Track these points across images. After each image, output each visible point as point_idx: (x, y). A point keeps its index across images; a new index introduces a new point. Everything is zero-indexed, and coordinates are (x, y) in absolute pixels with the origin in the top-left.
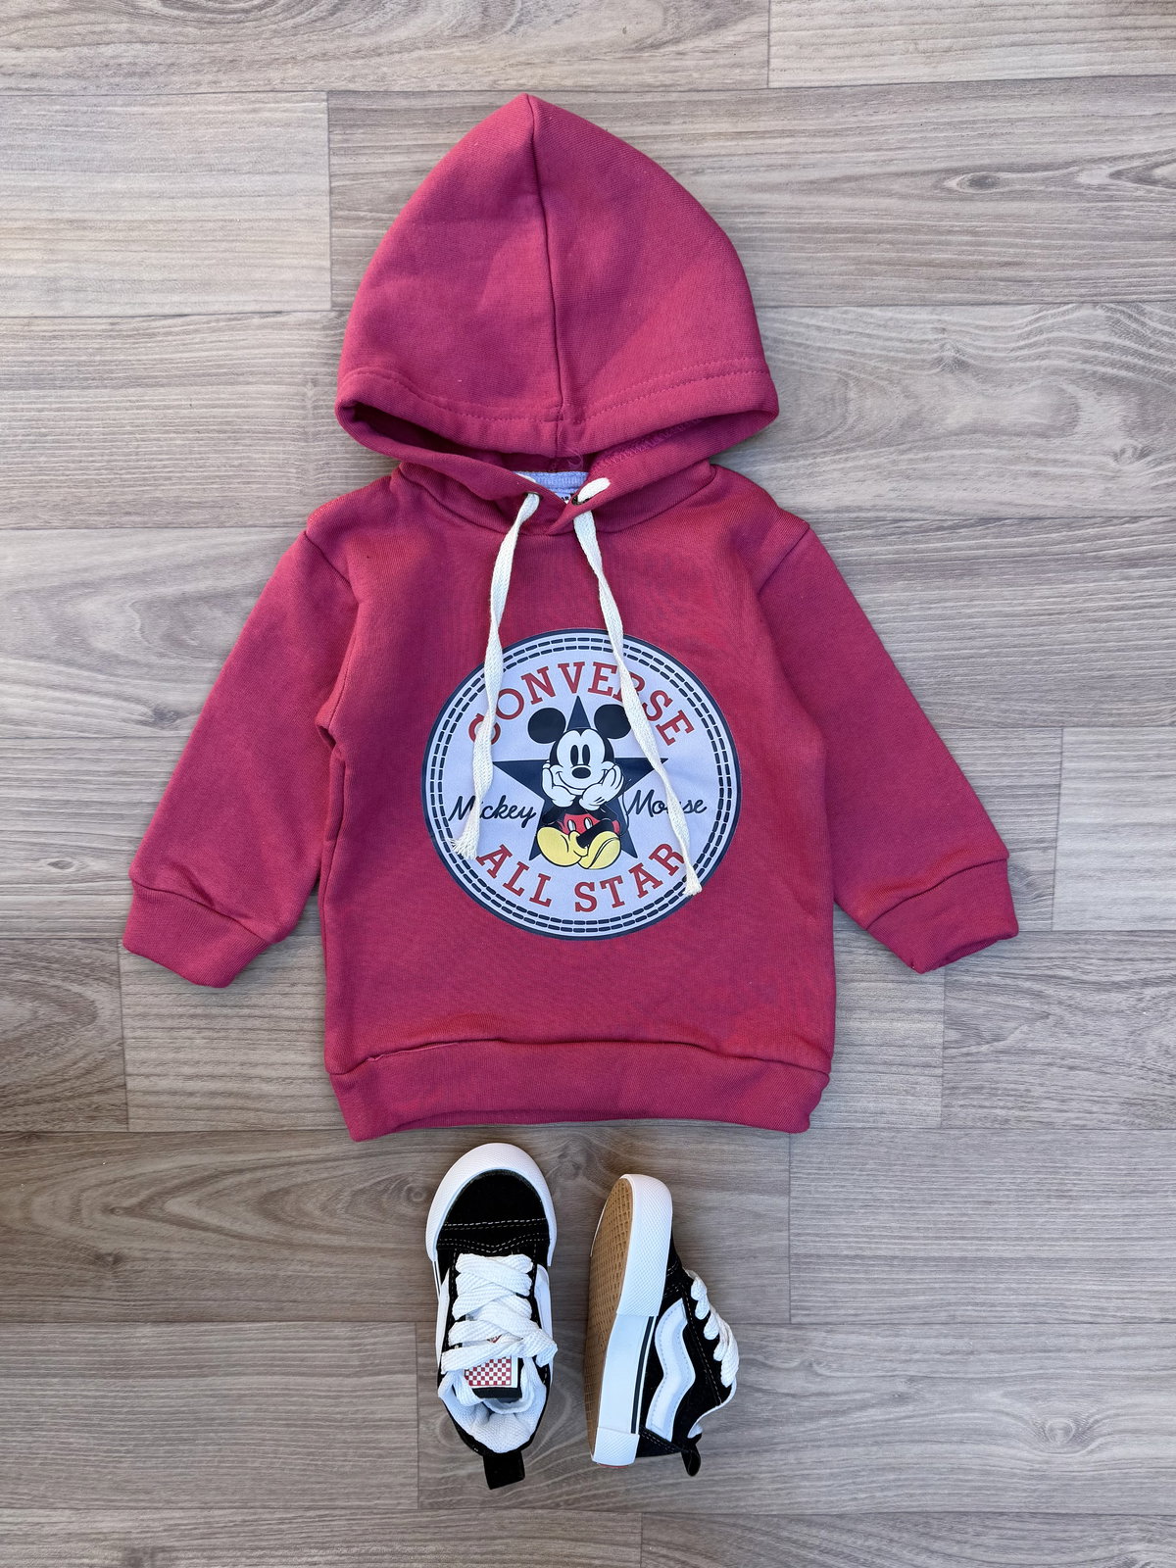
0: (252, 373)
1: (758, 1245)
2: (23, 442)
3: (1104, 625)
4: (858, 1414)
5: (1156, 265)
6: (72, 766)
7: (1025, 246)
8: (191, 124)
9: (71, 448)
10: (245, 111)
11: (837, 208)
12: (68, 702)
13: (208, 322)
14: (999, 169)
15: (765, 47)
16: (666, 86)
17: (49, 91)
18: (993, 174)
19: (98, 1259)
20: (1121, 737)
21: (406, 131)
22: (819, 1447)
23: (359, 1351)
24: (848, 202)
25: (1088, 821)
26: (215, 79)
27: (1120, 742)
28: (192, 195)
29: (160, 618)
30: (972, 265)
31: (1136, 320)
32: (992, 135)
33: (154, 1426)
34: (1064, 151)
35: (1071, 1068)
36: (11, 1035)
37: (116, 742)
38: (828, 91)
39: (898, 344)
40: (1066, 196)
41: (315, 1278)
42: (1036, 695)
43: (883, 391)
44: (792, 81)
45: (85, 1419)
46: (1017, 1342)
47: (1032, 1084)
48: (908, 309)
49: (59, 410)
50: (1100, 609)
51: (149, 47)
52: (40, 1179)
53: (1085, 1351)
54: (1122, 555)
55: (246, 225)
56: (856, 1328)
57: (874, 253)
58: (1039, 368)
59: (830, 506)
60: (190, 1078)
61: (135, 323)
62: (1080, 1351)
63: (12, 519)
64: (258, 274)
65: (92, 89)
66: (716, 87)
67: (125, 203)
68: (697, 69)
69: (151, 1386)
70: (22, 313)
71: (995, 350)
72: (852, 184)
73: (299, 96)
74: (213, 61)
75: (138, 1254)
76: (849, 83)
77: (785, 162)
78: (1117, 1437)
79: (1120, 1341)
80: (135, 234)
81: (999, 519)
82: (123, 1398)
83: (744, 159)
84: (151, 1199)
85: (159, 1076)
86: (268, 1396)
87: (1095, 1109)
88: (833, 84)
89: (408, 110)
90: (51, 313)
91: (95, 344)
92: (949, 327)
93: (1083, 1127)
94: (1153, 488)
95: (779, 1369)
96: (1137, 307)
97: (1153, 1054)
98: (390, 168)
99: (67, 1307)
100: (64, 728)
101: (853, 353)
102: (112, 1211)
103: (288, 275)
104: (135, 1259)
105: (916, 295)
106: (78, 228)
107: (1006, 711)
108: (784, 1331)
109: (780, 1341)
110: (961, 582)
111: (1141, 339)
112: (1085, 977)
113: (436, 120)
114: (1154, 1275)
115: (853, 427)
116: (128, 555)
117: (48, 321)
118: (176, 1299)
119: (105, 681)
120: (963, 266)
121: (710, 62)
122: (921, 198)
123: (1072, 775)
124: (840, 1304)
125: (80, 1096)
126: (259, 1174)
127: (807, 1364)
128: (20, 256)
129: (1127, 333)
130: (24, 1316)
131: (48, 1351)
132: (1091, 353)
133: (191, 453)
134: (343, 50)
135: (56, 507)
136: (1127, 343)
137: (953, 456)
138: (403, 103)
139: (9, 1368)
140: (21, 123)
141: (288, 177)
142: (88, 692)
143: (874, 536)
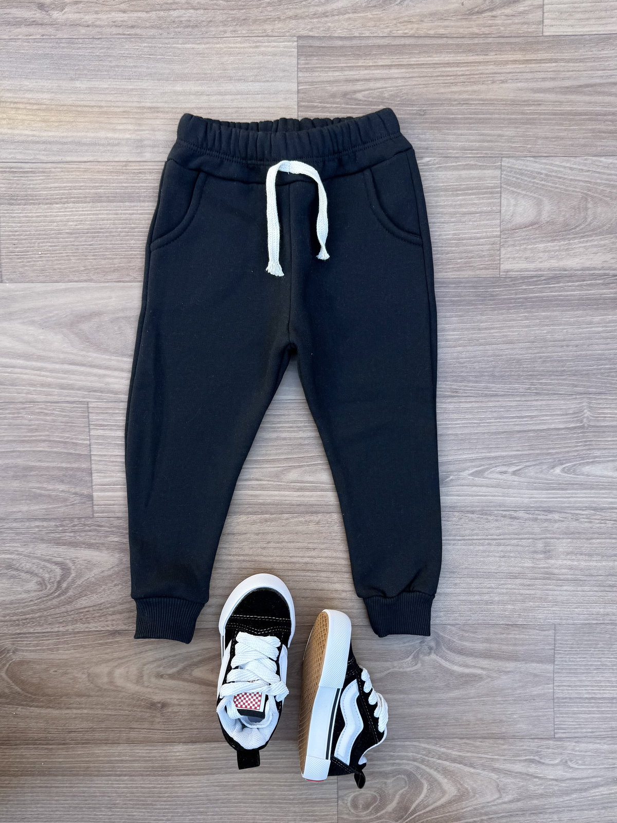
1: (535, 693)
2: (122, 232)
4: (594, 790)
8: (220, 54)
10: (251, 47)
11: (581, 102)
15: (541, 13)
16: (486, 34)
17: (141, 35)
19: (152, 705)
21: (341, 58)
22: (571, 810)
24: (587, 98)
26: (234, 29)
28: (220, 94)
33: (184, 805)
36: (106, 573)
38: (576, 37)
43: (607, 203)
44: (556, 32)
45: (143, 801)
51: (198, 12)
52: (120, 658)
55: (250, 110)
56: (592, 740)
57: (602, 127)
59: (578, 267)
63: (115, 276)
65: (165, 35)
66: (513, 35)
67: (181, 98)
68: (503, 25)
69: (183, 781)
70: (122, 159)
72: (590, 89)
73: (282, 39)
74: (233, 20)
75: (176, 702)
76: (588, 33)
77: (552, 76)
82: (165, 788)
83: (529, 74)
84: (184, 669)
86: (250, 785)
88: (580, 34)
89: (342, 47)
90: (139, 159)
95: (548, 765)
98: (332, 79)
99: (133, 735)
101: (590, 182)
102: (162, 676)
104: (174, 705)
106: (154, 112)
108: (551, 742)
109: (549, 748)
113: (358, 53)
115: (590, 223)
117: (137, 164)
118: (196, 729)
121: (510, 21)
124: (583, 726)
127: (564, 761)
128: (121, 127)
130: (108, 740)
131: (122, 761)
134: (307, 14)
138: (340, 43)
139: (99, 771)
140: (124, 53)
141: (274, 84)
143: (602, 284)
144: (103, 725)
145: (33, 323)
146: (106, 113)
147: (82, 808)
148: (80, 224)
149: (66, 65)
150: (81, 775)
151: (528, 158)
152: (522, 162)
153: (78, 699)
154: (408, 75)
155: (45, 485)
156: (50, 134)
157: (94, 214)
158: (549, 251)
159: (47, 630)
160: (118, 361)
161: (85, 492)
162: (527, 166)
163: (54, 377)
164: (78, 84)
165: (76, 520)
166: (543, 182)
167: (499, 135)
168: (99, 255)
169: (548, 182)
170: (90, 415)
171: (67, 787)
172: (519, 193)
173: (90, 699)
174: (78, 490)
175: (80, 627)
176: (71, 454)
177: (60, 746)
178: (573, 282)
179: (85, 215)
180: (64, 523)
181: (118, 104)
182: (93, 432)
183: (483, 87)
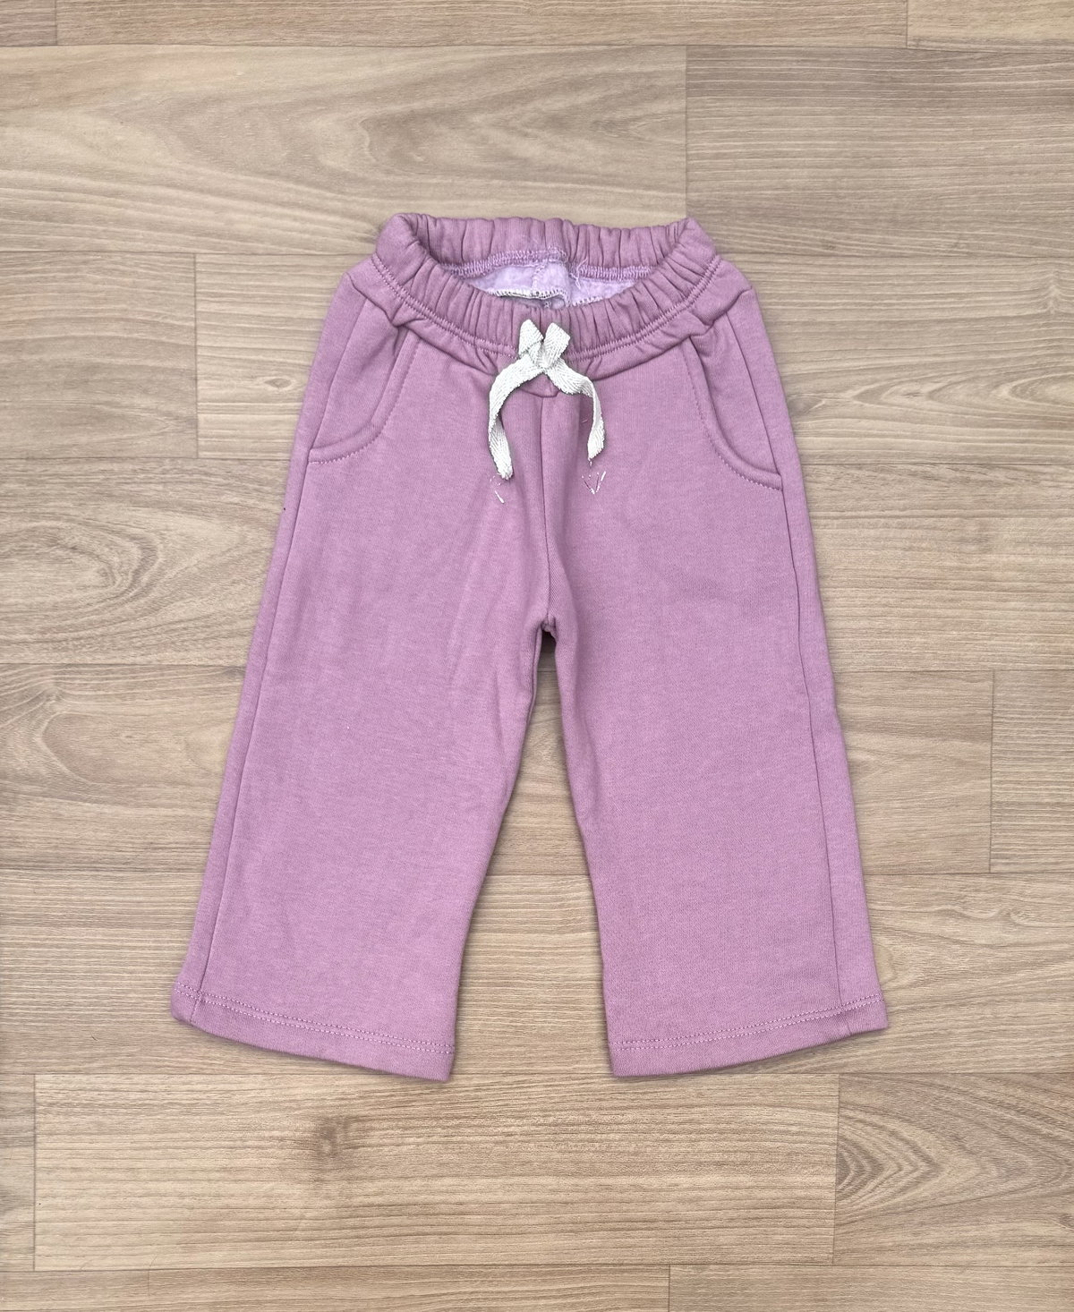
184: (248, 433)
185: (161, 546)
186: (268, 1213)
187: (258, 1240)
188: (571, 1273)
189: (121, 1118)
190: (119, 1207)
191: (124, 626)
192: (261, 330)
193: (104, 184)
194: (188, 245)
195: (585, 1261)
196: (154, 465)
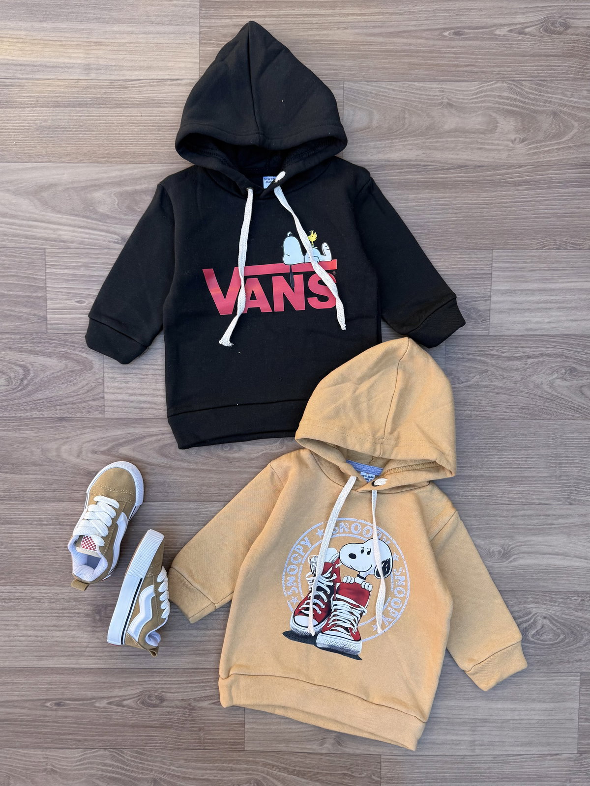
0: (166, 103)
2: (73, 128)
3: (509, 209)
5: (526, 66)
6: (86, 260)
7: (475, 59)
9: (93, 131)
11: (401, 43)
12: (87, 233)
13: (150, 83)
14: (464, 28)
18: (462, 30)
20: (516, 254)
23: (199, 514)
24: (405, 41)
25: (503, 288)
27: (515, 256)
28: (145, 33)
29: (126, 199)
30: (454, 66)
31: (519, 88)
32: (463, 15)
34: (490, 21)
35: (498, 393)
36: (56, 375)
37: (106, 250)
39: (425, 97)
40: (491, 39)
41: (181, 482)
42: (482, 237)
43: (419, 115)
46: (477, 512)
47: (481, 400)
48: (429, 83)
49: (88, 116)
50: (507, 203)
52: (65, 438)
53: (506, 517)
54: (515, 181)
55: (166, 45)
57: (416, 61)
58: (481, 106)
59: (398, 159)
60: (131, 395)
61: (120, 83)
62: (504, 517)
63: (67, 159)
64: (170, 64)
67: (118, 36)
70: (75, 78)
71: (464, 99)
72: (407, 34)
77: (380, 25)
78: (521, 555)
79: (522, 512)
80: (121, 48)
81: (466, 166)
83: (364, 23)
84: (113, 448)
85: (118, 393)
87: (508, 411)
90: (87, 78)
91: (103, 91)
92: (445, 90)
93: (503, 419)
94: (528, 154)
96: (520, 83)
97: (532, 387)
98: (224, 24)
100: (84, 245)
101: (407, 100)
102: (96, 453)
103: (182, 65)
105: (432, 77)
106: (99, 45)
107: (469, 243)
110: (451, 191)
111: (522, 95)
112: (503, 355)
113: (242, 6)
114: (535, 484)
115: (407, 129)
116: (114, 174)
117: (86, 81)
119: (102, 225)
120: (450, 66)
122: (434, 39)
123: (497, 269)
125: (84, 402)
126: (160, 437)
128: (75, 55)
129: (517, 93)
130: (55, 499)
131: (65, 514)
132: (502, 100)
133: (141, 134)
135: (85, 154)
136: (516, 97)
137: (447, 141)
139: (47, 521)
141: (184, 27)
142: (95, 229)
143: (416, 172)
144: (52, 487)
145: (8, 191)
146: (65, 45)
147: (34, 549)
148: (44, 122)
149: (37, 11)
150: (34, 525)
151: (363, 82)
152: (358, 85)
153: (34, 468)
154: (277, 22)
155: (13, 308)
156: (25, 59)
157: (53, 116)
158: (378, 148)
159: (12, 415)
160: (67, 219)
161: (42, 314)
162: (362, 88)
163: (21, 230)
164: (45, 25)
165: (34, 334)
166: (373, 99)
167: (342, 66)
168: (57, 144)
169: (377, 99)
170: (47, 257)
171: (24, 533)
172: (356, 107)
173: (42, 468)
174: (36, 312)
175: (36, 414)
176: (32, 286)
177: (19, 502)
178: (395, 170)
179: (47, 116)
180: (26, 336)
181: (73, 39)
182: (48, 271)
183: (331, 32)
184: (68, 322)
185: (32, 369)
186: (73, 644)
187: (69, 656)
188: (203, 672)
189: (12, 604)
190: (11, 641)
191: (16, 401)
192: (72, 280)
193: (7, 220)
194: (43, 245)
195: (209, 667)
196: (29, 336)
